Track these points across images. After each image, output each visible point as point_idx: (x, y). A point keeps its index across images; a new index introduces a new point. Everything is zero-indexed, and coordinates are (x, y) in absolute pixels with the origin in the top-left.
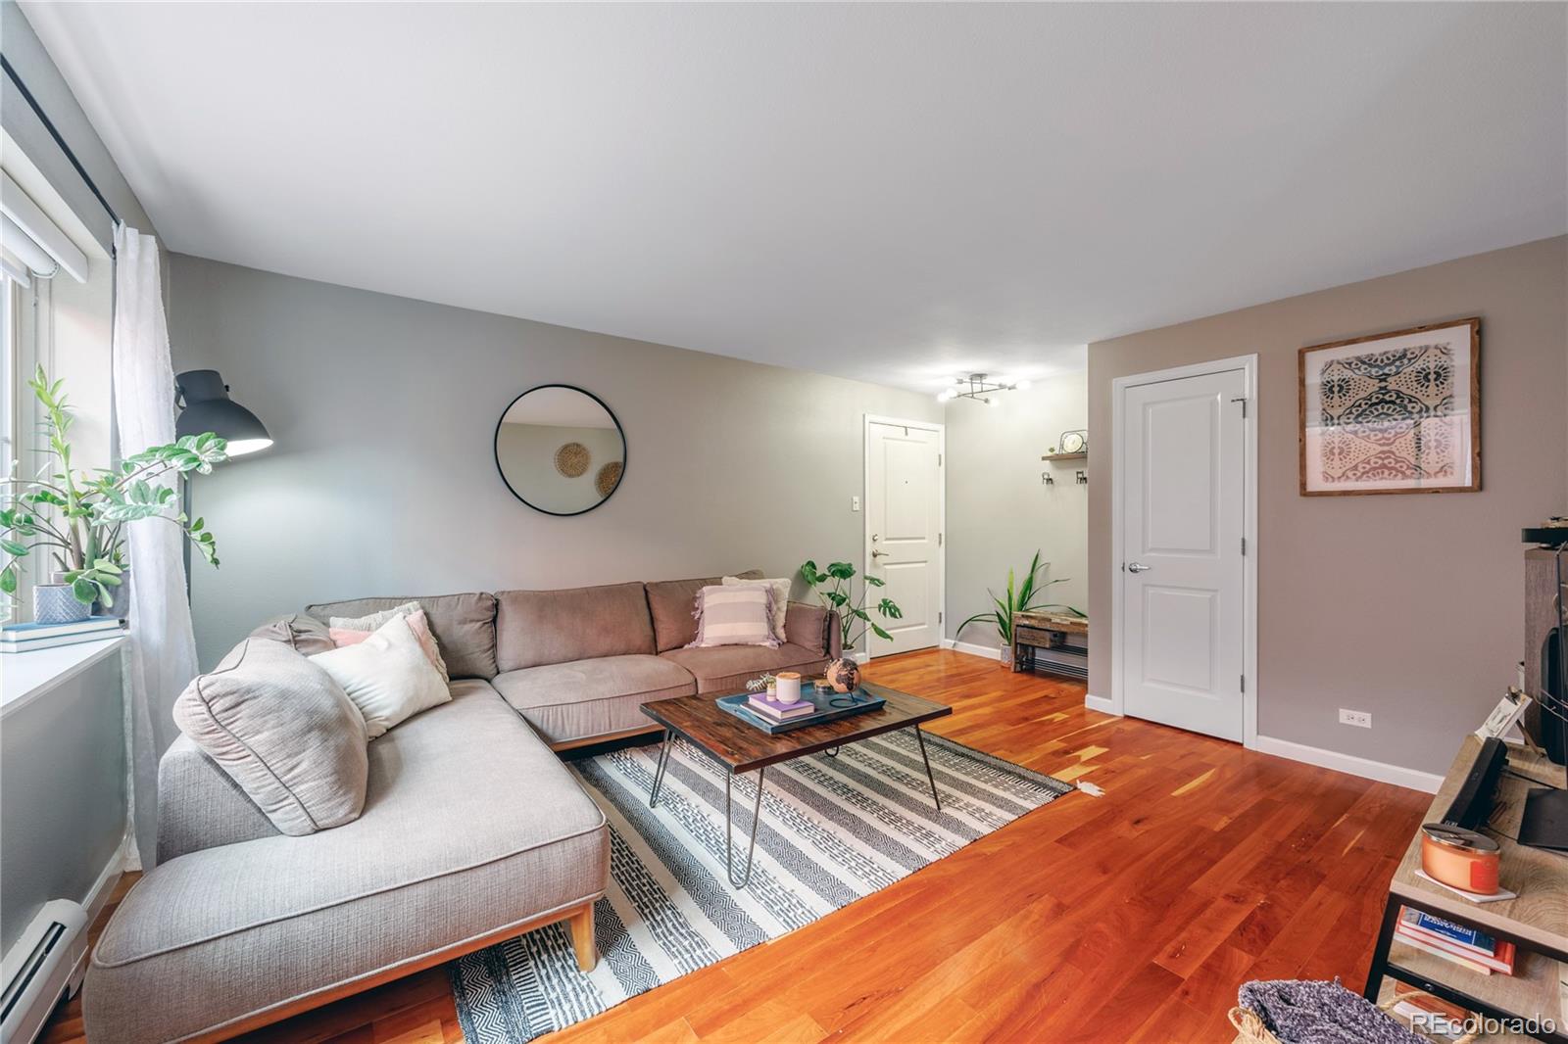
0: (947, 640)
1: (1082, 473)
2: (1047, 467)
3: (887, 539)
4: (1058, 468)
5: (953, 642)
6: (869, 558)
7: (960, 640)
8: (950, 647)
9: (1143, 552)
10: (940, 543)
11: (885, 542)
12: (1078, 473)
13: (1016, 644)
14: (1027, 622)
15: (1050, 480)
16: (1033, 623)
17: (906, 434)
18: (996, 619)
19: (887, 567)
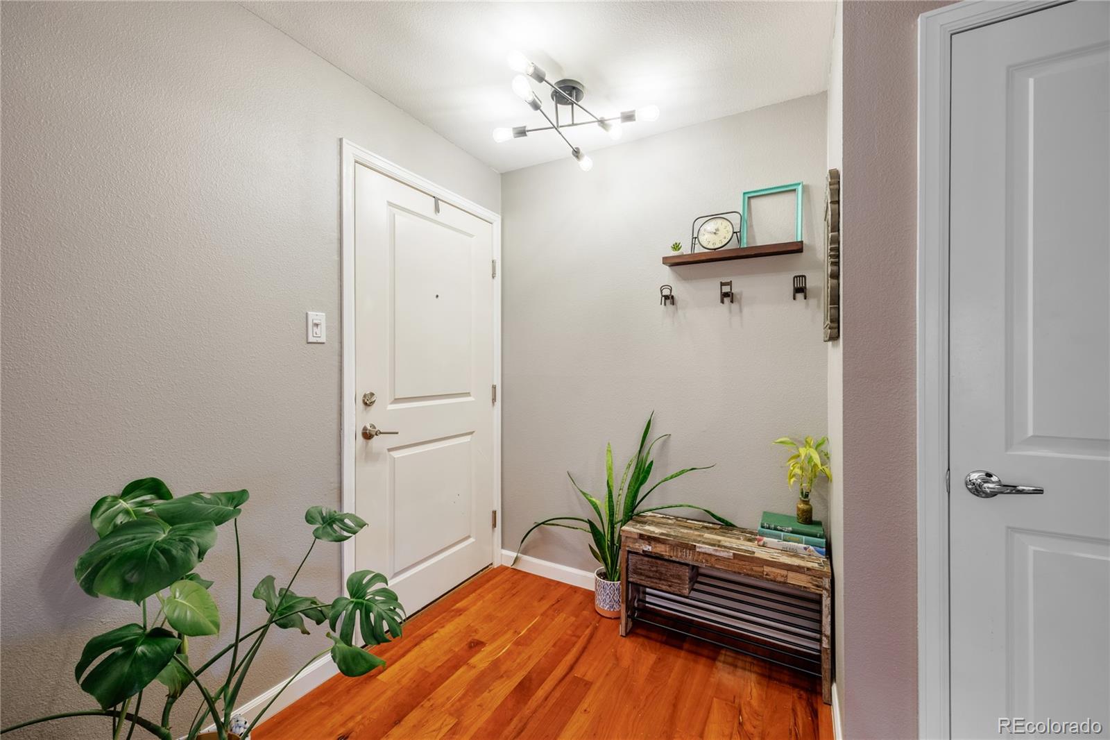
0: (505, 552)
1: (730, 284)
2: (666, 275)
3: (397, 401)
4: (685, 278)
5: (514, 555)
6: (351, 443)
7: (525, 552)
8: (509, 564)
9: (1009, 444)
10: (494, 400)
11: (391, 407)
12: (722, 284)
13: (628, 582)
14: (648, 548)
15: (669, 299)
16: (660, 549)
17: (437, 210)
18: (587, 526)
19: (396, 454)
